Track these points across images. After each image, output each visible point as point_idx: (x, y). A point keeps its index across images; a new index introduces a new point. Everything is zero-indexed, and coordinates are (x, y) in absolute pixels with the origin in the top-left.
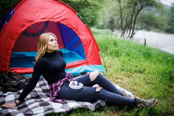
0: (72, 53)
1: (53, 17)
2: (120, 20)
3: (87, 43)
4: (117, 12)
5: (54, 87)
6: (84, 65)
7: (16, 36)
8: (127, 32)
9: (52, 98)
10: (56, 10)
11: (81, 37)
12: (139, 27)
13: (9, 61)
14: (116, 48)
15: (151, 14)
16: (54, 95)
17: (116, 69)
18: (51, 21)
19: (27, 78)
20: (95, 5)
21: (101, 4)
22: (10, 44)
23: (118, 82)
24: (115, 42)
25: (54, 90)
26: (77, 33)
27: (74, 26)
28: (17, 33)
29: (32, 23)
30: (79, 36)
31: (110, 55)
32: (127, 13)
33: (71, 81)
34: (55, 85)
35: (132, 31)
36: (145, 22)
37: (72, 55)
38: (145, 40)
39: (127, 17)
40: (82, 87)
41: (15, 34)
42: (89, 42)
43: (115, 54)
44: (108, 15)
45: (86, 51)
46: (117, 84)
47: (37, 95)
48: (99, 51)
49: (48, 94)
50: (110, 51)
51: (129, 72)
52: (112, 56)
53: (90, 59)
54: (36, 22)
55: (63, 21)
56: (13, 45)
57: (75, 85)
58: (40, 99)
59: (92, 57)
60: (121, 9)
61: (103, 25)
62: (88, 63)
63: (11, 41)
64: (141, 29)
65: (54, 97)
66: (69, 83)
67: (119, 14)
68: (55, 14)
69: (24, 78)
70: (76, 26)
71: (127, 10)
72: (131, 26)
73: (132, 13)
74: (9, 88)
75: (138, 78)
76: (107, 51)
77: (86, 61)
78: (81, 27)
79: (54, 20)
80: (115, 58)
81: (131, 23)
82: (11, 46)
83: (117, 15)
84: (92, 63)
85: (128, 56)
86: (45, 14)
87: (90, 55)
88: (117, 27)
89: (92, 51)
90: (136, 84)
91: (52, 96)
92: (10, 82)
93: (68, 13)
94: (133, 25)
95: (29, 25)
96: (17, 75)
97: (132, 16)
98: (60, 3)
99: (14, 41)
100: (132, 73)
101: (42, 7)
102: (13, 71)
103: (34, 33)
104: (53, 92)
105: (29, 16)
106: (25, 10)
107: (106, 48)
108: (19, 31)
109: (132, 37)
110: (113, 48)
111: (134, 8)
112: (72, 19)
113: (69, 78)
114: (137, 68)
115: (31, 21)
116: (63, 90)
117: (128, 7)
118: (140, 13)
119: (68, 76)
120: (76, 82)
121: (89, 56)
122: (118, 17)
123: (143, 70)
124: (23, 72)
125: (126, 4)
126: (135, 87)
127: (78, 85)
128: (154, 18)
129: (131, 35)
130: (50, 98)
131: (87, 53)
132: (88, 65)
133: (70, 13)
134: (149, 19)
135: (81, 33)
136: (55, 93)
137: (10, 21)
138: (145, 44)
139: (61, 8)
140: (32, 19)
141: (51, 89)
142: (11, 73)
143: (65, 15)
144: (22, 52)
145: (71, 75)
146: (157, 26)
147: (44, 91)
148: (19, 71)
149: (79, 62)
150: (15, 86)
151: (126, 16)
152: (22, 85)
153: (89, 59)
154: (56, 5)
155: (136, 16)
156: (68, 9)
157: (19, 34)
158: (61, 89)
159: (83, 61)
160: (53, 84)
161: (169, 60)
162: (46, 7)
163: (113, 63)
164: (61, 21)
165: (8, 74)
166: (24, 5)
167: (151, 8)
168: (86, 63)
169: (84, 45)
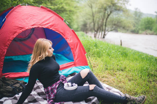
0: (58, 56)
1: (42, 23)
2: (92, 24)
3: (74, 47)
4: (89, 16)
5: (50, 90)
6: (72, 67)
7: (8, 43)
8: (99, 33)
9: (50, 101)
10: (45, 17)
11: (68, 41)
12: (110, 29)
13: (2, 67)
14: (98, 50)
15: (119, 18)
16: (51, 98)
17: (101, 69)
18: (40, 28)
19: (20, 82)
20: (70, 11)
21: (76, 10)
22: (3, 50)
23: (105, 81)
24: (96, 44)
25: (50, 92)
26: (64, 37)
27: (62, 31)
28: (9, 40)
29: (23, 30)
30: (66, 40)
31: (92, 56)
32: (98, 17)
33: (65, 83)
34: (51, 88)
35: (103, 33)
36: (115, 25)
37: (58, 57)
38: (121, 41)
39: (99, 21)
40: (77, 87)
41: (8, 40)
42: (76, 45)
43: (97, 54)
44: (82, 19)
45: (73, 53)
46: (104, 82)
47: (34, 99)
48: (85, 53)
49: (44, 96)
50: (92, 52)
51: (112, 71)
52: (94, 57)
53: (78, 61)
54: (27, 28)
55: (51, 27)
56: (6, 51)
57: (69, 87)
58: (38, 102)
59: (79, 59)
60: (93, 13)
61: (78, 28)
62: (76, 65)
63: (3, 47)
64: (111, 31)
65: (52, 100)
66: (64, 85)
67: (92, 18)
68: (43, 20)
69: (18, 83)
70: (63, 31)
71: (98, 14)
72: (103, 28)
73: (103, 17)
74: (5, 94)
75: (121, 76)
76: (89, 52)
77: (74, 63)
78: (68, 32)
79: (43, 26)
80: (98, 58)
81: (102, 26)
82: (4, 52)
83: (89, 19)
84: (79, 64)
85: (108, 56)
86: (34, 21)
87: (78, 57)
88: (89, 29)
89: (79, 54)
90: (120, 82)
91: (50, 99)
92: (5, 88)
93: (56, 19)
94: (104, 27)
95: (20, 32)
96: (10, 80)
97: (103, 20)
98: (48, 10)
99: (6, 47)
100: (115, 72)
101: (31, 15)
102: (7, 76)
103: (21, 38)
104: (49, 94)
105: (19, 23)
106: (16, 18)
107: (88, 49)
108: (11, 38)
109: (104, 37)
110: (95, 50)
111: (105, 13)
112: (59, 25)
113: (63, 80)
114: (118, 66)
115: (22, 28)
116: (59, 92)
117: (99, 12)
118: (109, 17)
119: (62, 78)
120: (70, 84)
121: (76, 58)
122: (91, 21)
123: (123, 68)
124: (17, 77)
125: (97, 9)
126: (120, 85)
127: (72, 86)
128: (122, 21)
129: (102, 36)
130: (48, 102)
131: (74, 56)
132: (76, 66)
133: (57, 19)
134: (118, 22)
135: (69, 38)
136: (52, 96)
137: (2, 28)
138: (121, 44)
139: (49, 15)
140: (23, 25)
141: (48, 92)
142: (4, 79)
143: (53, 21)
144: (9, 56)
145: (64, 77)
146: (125, 28)
147: (39, 94)
148: (12, 76)
149: (67, 64)
150: (10, 91)
151: (98, 19)
152: (17, 89)
153: (76, 61)
154: (44, 13)
155: (107, 19)
156: (55, 16)
157: (11, 40)
158: (57, 92)
159: (71, 63)
160: (49, 87)
161: (143, 58)
162: (35, 15)
163: (96, 63)
164: (49, 27)
165: (2, 80)
166: (14, 13)
167: (119, 12)
168: (74, 65)
169: (72, 48)
